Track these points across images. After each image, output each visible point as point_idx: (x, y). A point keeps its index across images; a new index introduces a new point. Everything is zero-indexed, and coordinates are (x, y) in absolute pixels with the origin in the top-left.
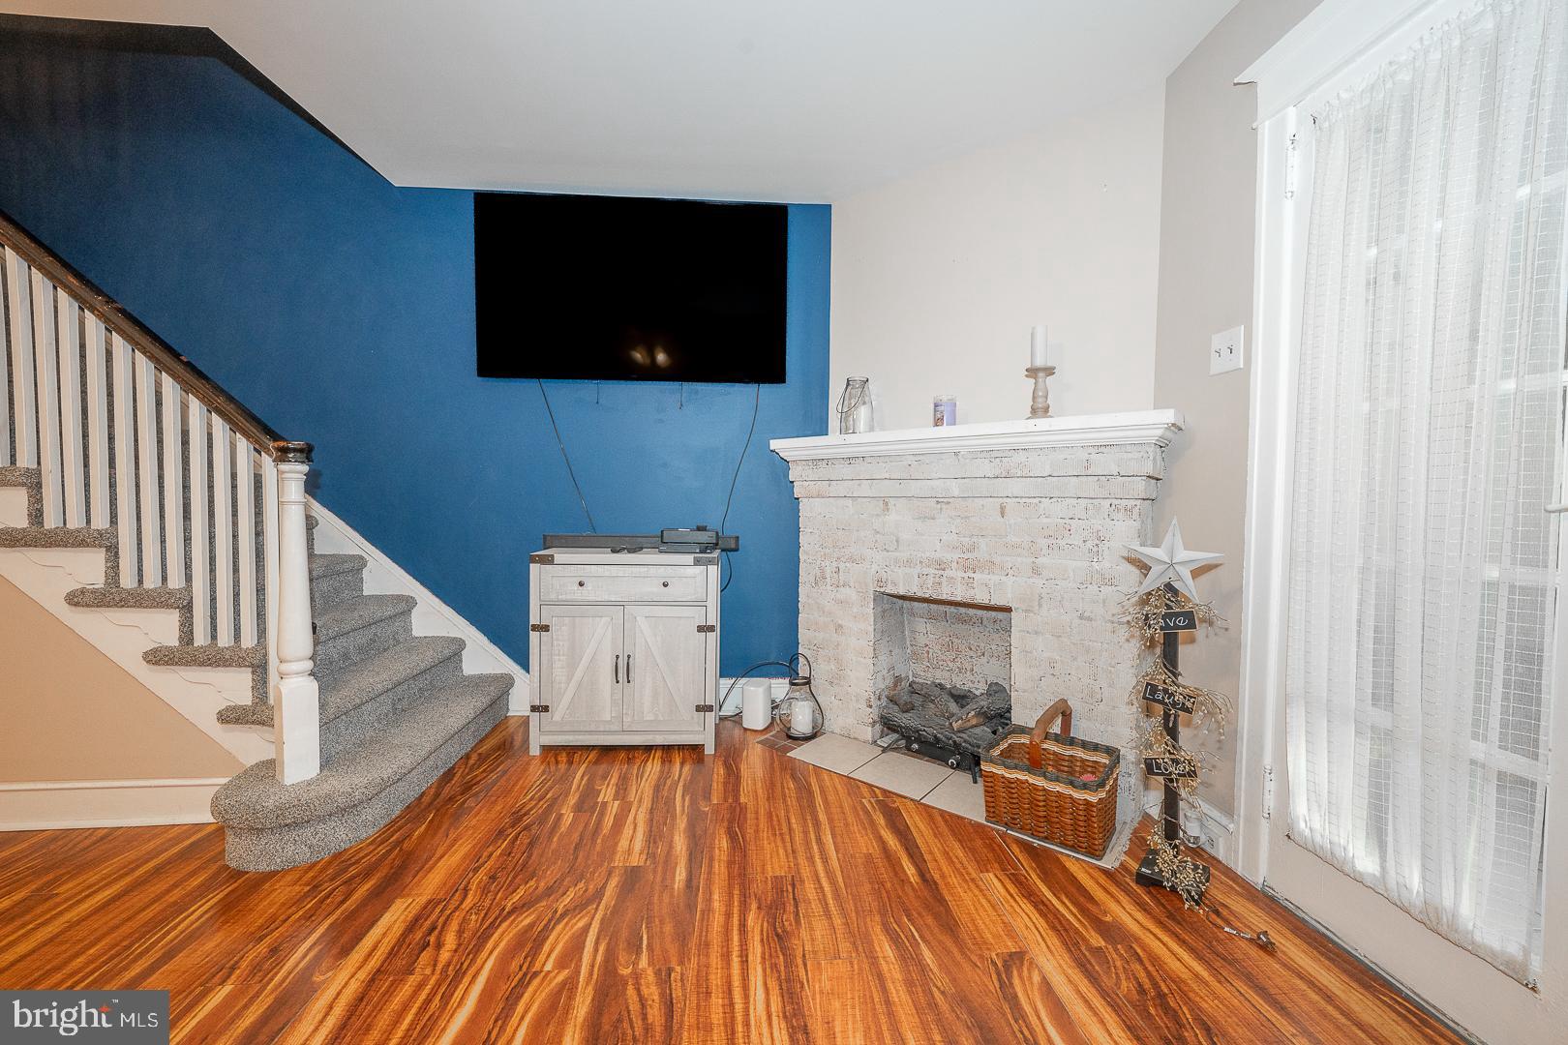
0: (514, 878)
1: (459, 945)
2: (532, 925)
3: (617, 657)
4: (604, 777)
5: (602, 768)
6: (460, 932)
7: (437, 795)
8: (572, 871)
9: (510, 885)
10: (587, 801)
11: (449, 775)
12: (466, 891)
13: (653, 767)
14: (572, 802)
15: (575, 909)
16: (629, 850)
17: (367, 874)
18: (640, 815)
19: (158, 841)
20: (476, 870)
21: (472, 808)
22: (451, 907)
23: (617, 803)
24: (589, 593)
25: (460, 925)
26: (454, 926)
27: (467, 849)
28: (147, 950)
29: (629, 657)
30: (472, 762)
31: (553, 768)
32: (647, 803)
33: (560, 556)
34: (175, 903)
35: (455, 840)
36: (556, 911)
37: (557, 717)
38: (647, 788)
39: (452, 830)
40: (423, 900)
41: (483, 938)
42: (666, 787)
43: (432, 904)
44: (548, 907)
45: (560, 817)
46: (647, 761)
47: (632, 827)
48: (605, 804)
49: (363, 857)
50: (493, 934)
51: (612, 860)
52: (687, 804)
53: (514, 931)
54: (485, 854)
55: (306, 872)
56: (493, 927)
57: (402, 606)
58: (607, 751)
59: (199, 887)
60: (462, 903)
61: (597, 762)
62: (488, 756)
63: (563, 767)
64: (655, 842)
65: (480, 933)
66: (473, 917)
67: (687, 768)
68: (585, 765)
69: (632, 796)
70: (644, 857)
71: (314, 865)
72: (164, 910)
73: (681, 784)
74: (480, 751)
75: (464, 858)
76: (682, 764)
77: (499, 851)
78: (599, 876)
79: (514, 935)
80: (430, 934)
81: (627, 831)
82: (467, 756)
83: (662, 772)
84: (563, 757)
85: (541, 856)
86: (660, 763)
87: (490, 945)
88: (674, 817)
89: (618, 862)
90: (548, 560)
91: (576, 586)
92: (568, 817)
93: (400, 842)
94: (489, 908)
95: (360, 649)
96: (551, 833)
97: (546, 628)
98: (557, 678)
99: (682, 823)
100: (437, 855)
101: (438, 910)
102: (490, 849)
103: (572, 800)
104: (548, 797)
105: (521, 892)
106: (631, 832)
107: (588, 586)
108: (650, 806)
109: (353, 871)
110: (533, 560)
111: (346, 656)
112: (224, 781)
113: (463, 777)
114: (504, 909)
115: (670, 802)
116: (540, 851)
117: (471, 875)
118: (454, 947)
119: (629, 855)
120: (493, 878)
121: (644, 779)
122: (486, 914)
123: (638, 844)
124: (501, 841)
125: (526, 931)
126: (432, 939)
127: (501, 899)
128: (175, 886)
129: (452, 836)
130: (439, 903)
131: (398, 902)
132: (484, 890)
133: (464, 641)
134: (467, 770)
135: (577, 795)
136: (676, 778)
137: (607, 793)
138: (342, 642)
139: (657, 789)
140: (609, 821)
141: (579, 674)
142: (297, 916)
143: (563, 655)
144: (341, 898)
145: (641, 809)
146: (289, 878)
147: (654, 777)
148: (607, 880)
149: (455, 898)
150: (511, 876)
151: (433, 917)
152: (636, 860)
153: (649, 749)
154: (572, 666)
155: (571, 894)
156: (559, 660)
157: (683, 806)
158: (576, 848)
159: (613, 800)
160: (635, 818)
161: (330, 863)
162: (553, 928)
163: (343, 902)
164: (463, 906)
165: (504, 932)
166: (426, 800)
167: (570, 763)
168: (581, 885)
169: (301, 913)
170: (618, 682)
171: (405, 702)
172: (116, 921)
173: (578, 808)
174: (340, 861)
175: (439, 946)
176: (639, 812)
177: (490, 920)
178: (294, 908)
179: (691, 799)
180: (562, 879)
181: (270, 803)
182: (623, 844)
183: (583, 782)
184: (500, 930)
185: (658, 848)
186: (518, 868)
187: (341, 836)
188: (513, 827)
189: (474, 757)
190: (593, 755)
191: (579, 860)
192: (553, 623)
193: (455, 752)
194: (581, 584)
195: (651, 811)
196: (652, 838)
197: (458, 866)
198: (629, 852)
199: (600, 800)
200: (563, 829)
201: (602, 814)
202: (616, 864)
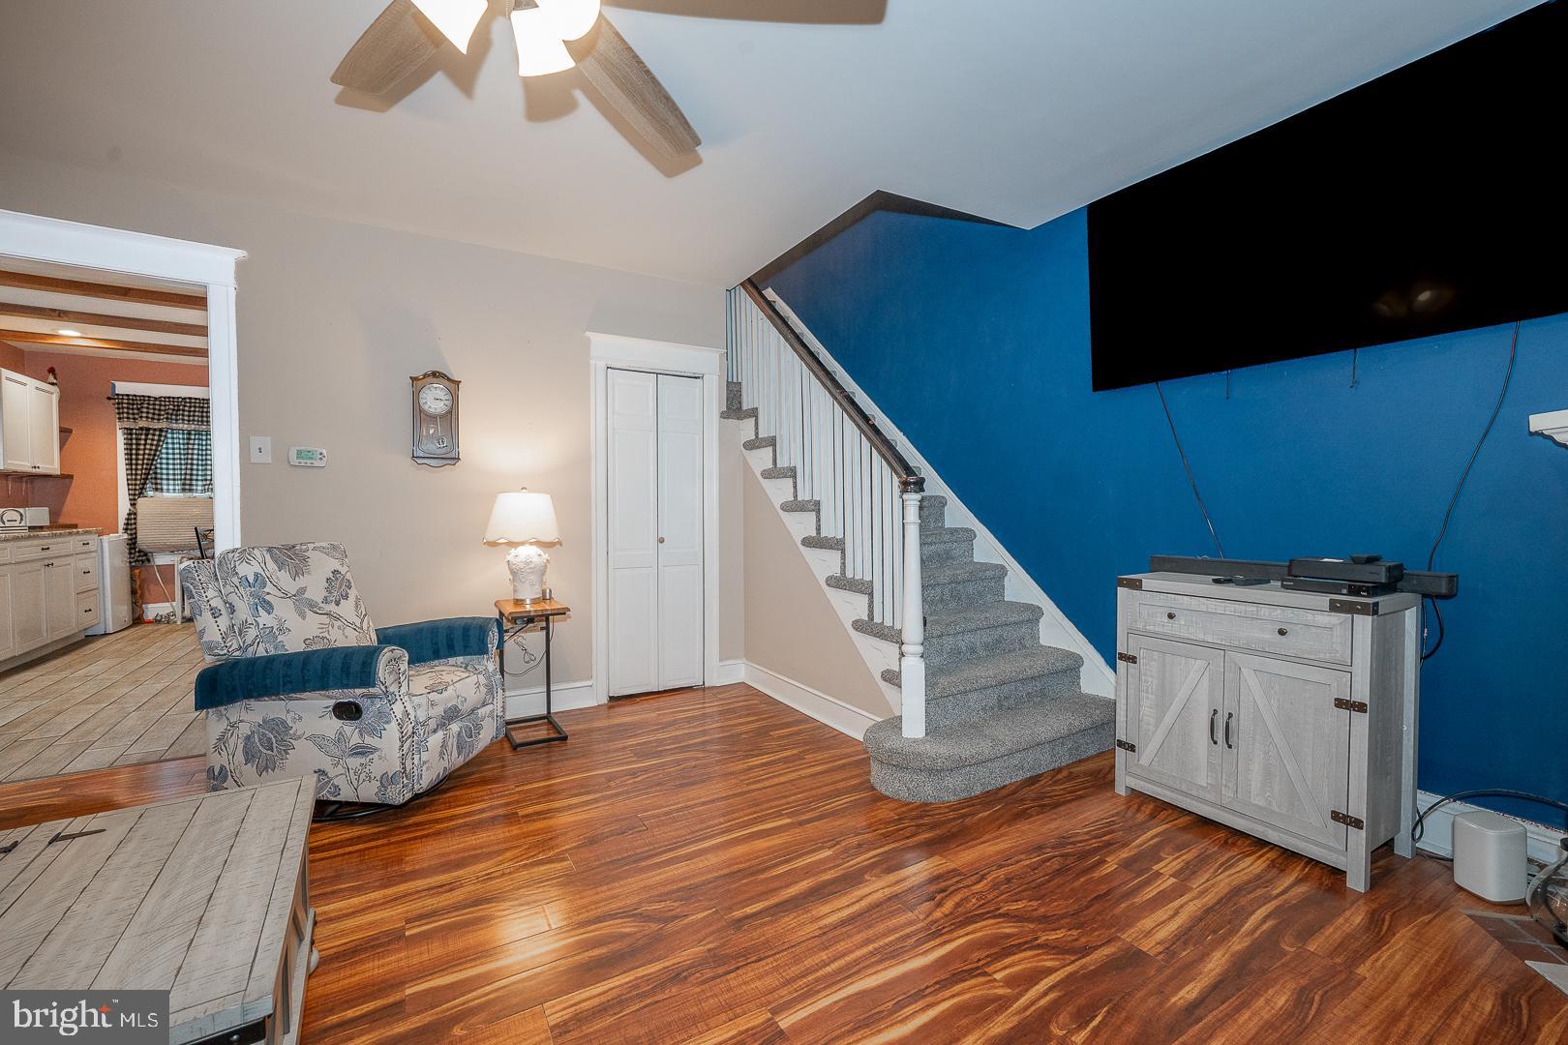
0: (1023, 891)
1: (951, 913)
2: (1009, 936)
3: (1215, 711)
4: (1179, 848)
5: (1187, 837)
6: (958, 905)
7: (1014, 793)
8: (1075, 917)
9: (1016, 894)
10: (1141, 864)
11: (1033, 780)
12: (983, 877)
13: (1251, 866)
14: (1125, 855)
15: (1054, 948)
16: (1149, 932)
17: (933, 827)
18: (1190, 907)
19: (852, 749)
20: (1001, 867)
21: (1032, 816)
22: (965, 883)
23: (1173, 880)
24: (1180, 628)
25: (962, 900)
26: (957, 898)
27: (1006, 846)
28: (815, 809)
29: (1230, 715)
30: (1059, 776)
31: (1130, 814)
32: (1209, 899)
33: (1149, 581)
34: (837, 790)
35: (1002, 835)
36: (1036, 939)
37: (1144, 761)
38: (1222, 885)
39: (1005, 826)
40: (951, 866)
41: (970, 919)
42: (1251, 896)
43: (955, 872)
44: (1033, 931)
45: (1102, 862)
46: (1249, 855)
47: (1171, 913)
48: (1158, 874)
49: (937, 814)
50: (977, 922)
51: (1123, 930)
52: (1265, 927)
53: (994, 931)
54: (1016, 858)
55: (903, 806)
56: (982, 917)
57: (1026, 616)
58: (1205, 825)
59: (854, 785)
60: (974, 884)
61: (1185, 829)
62: (1078, 776)
63: (1141, 817)
64: (1185, 943)
65: (969, 915)
66: (974, 900)
67: (1302, 889)
68: (1168, 826)
69: (1197, 884)
70: (1160, 949)
71: (909, 804)
72: (832, 791)
73: (1274, 903)
74: (1072, 770)
75: (999, 852)
76: (1298, 881)
77: (1028, 862)
78: (1099, 936)
79: (991, 934)
80: (939, 892)
81: (1162, 914)
82: (1059, 770)
83: (1259, 877)
84: (1148, 809)
85: (1059, 887)
86: (1264, 865)
87: (970, 928)
88: (1232, 932)
89: (1128, 936)
90: (1136, 585)
91: (1166, 619)
92: (1111, 865)
93: (964, 816)
94: (989, 901)
95: (986, 646)
96: (1083, 872)
97: (1133, 659)
98: (1145, 717)
99: (1238, 944)
100: (982, 840)
101: (955, 880)
102: (1023, 856)
103: (1125, 854)
104: (1104, 838)
105: (1020, 905)
106: (1165, 917)
107: (1181, 620)
108: (1211, 904)
109: (926, 820)
110: (1122, 583)
111: (973, 650)
112: (880, 720)
113: (1043, 786)
114: (999, 909)
115: (1244, 914)
116: (1061, 882)
117: (994, 868)
118: (947, 912)
119: (1145, 936)
120: (1008, 880)
121: (1227, 873)
122: (984, 904)
123: (1163, 933)
124: (1035, 855)
125: (1002, 938)
126: (939, 897)
127: (1002, 901)
128: (844, 780)
129: (1003, 830)
130: (959, 875)
131: (937, 857)
132: (995, 886)
133: (1082, 658)
134: (1050, 782)
135: (1136, 851)
136: (1275, 892)
137: (1169, 865)
138: (968, 637)
139: (1236, 891)
140: (1150, 892)
141: (1169, 718)
142: (881, 832)
143: (1152, 694)
144: (908, 835)
145: (1195, 902)
146: (892, 805)
147: (1243, 877)
148: (1103, 944)
149: (972, 878)
150: (1023, 887)
151: (949, 882)
152: (1147, 946)
153: (1261, 844)
154: (1162, 708)
155: (1059, 934)
156: (1147, 698)
157: (1256, 929)
158: (1095, 898)
159: (1171, 876)
160: (1182, 906)
161: (918, 807)
162: (1025, 950)
163: (908, 838)
164: (973, 888)
165: (986, 926)
166: (1004, 792)
167: (1152, 816)
168: (1075, 933)
169: (884, 831)
170: (1215, 743)
171: (1012, 701)
172: (813, 786)
173: (1126, 865)
174: (924, 809)
175: (939, 905)
176: (1191, 904)
177: (983, 911)
178: (882, 826)
179: (1275, 927)
180: (1062, 917)
181: (887, 745)
182: (1147, 923)
183: (1151, 842)
184: (984, 923)
185: (1184, 950)
186: (1033, 885)
187: (928, 791)
188: (1053, 848)
189: (1065, 773)
190: (1184, 820)
191: (1091, 910)
192: (1141, 655)
193: (1045, 762)
194: (1171, 616)
195: (1209, 910)
196: (1184, 937)
197: (990, 856)
198: (1148, 934)
199: (1156, 868)
200: (1096, 875)
201: (1148, 882)
202: (1123, 937)
